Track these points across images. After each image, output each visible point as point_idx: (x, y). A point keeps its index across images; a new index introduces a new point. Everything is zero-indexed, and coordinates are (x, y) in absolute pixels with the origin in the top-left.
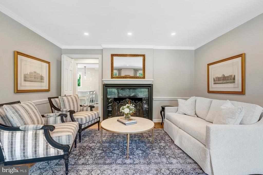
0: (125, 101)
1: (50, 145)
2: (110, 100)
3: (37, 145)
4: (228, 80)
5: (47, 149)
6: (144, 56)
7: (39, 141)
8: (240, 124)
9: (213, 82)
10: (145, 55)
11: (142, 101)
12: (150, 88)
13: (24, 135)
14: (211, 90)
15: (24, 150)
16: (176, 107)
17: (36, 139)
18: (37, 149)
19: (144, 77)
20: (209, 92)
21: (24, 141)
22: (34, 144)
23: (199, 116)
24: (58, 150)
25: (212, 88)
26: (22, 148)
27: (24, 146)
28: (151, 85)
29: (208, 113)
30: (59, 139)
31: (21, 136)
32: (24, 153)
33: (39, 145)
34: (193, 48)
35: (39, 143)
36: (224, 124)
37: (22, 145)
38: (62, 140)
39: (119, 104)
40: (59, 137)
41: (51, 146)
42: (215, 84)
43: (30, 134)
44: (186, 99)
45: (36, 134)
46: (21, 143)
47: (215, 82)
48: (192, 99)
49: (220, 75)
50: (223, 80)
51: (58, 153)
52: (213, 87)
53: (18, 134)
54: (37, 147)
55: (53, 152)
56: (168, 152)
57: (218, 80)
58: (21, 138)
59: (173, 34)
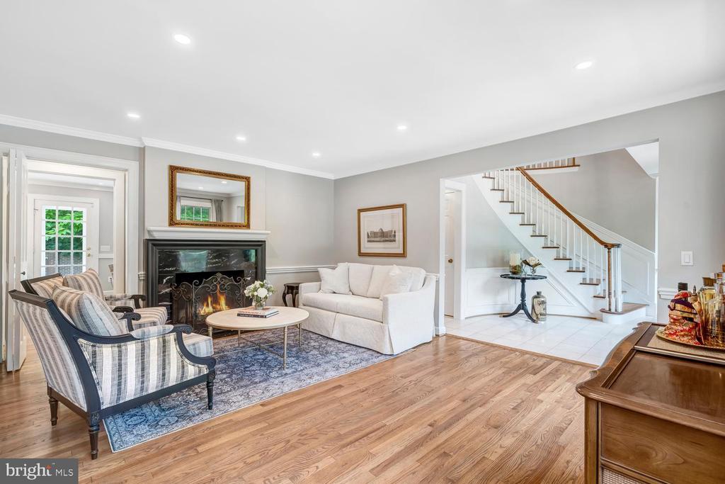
0: (213, 278)
1: (186, 360)
2: (165, 281)
3: (167, 362)
4: (387, 237)
5: (183, 367)
6: (247, 179)
7: (169, 355)
8: (410, 291)
9: (366, 239)
10: (249, 178)
11: (243, 276)
12: (260, 248)
13: (143, 348)
14: (363, 251)
15: (143, 376)
16: (318, 283)
17: (164, 352)
18: (167, 371)
19: (248, 226)
20: (361, 254)
21: (143, 359)
22: (161, 363)
23: (355, 292)
24: (200, 366)
25: (365, 248)
26: (140, 373)
27: (143, 369)
28: (262, 241)
29: (369, 285)
30: (195, 349)
31: (137, 351)
32: (143, 382)
33: (169, 363)
34: (332, 177)
35: (169, 359)
36: (396, 293)
37: (140, 367)
38: (199, 350)
39: (200, 287)
40: (194, 344)
41: (188, 362)
42: (369, 241)
43: (154, 344)
44: (334, 268)
45: (164, 341)
46: (137, 364)
47: (370, 239)
48: (342, 267)
49: (376, 230)
50: (381, 236)
51: (200, 372)
52: (367, 247)
53: (132, 348)
54: (167, 367)
55: (192, 371)
56: (329, 349)
57: (373, 237)
58: (136, 354)
59: (316, 154)
